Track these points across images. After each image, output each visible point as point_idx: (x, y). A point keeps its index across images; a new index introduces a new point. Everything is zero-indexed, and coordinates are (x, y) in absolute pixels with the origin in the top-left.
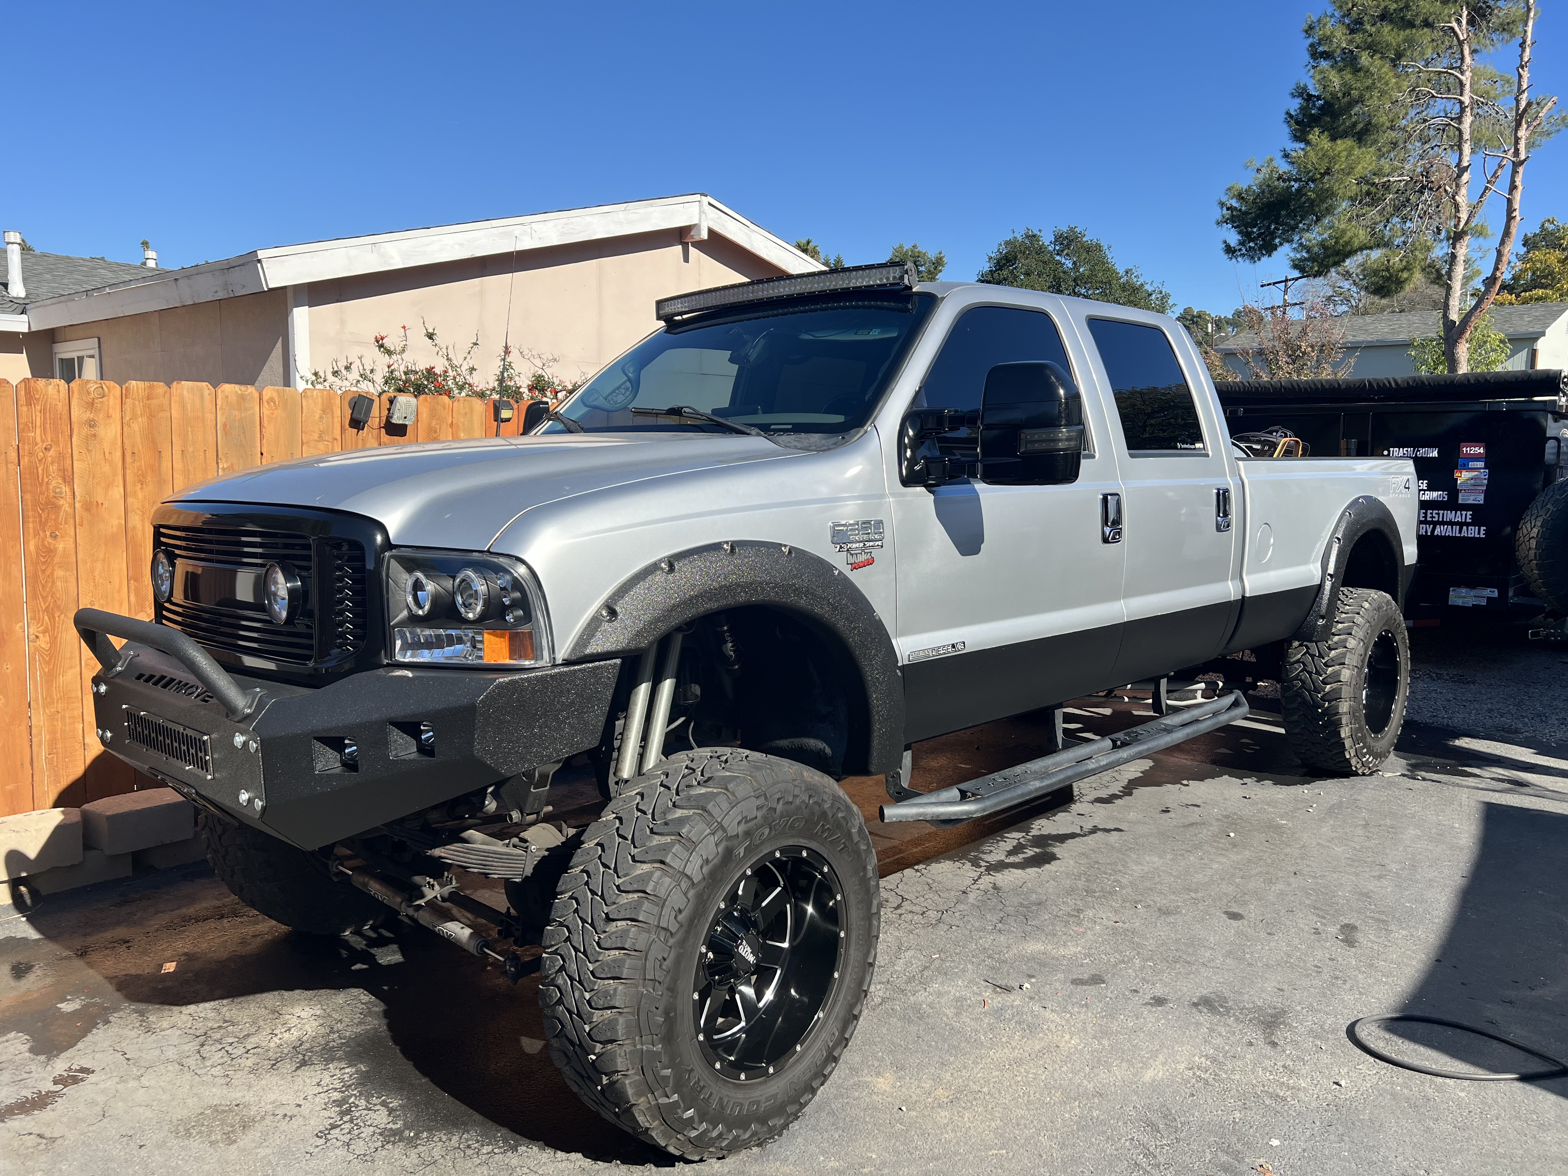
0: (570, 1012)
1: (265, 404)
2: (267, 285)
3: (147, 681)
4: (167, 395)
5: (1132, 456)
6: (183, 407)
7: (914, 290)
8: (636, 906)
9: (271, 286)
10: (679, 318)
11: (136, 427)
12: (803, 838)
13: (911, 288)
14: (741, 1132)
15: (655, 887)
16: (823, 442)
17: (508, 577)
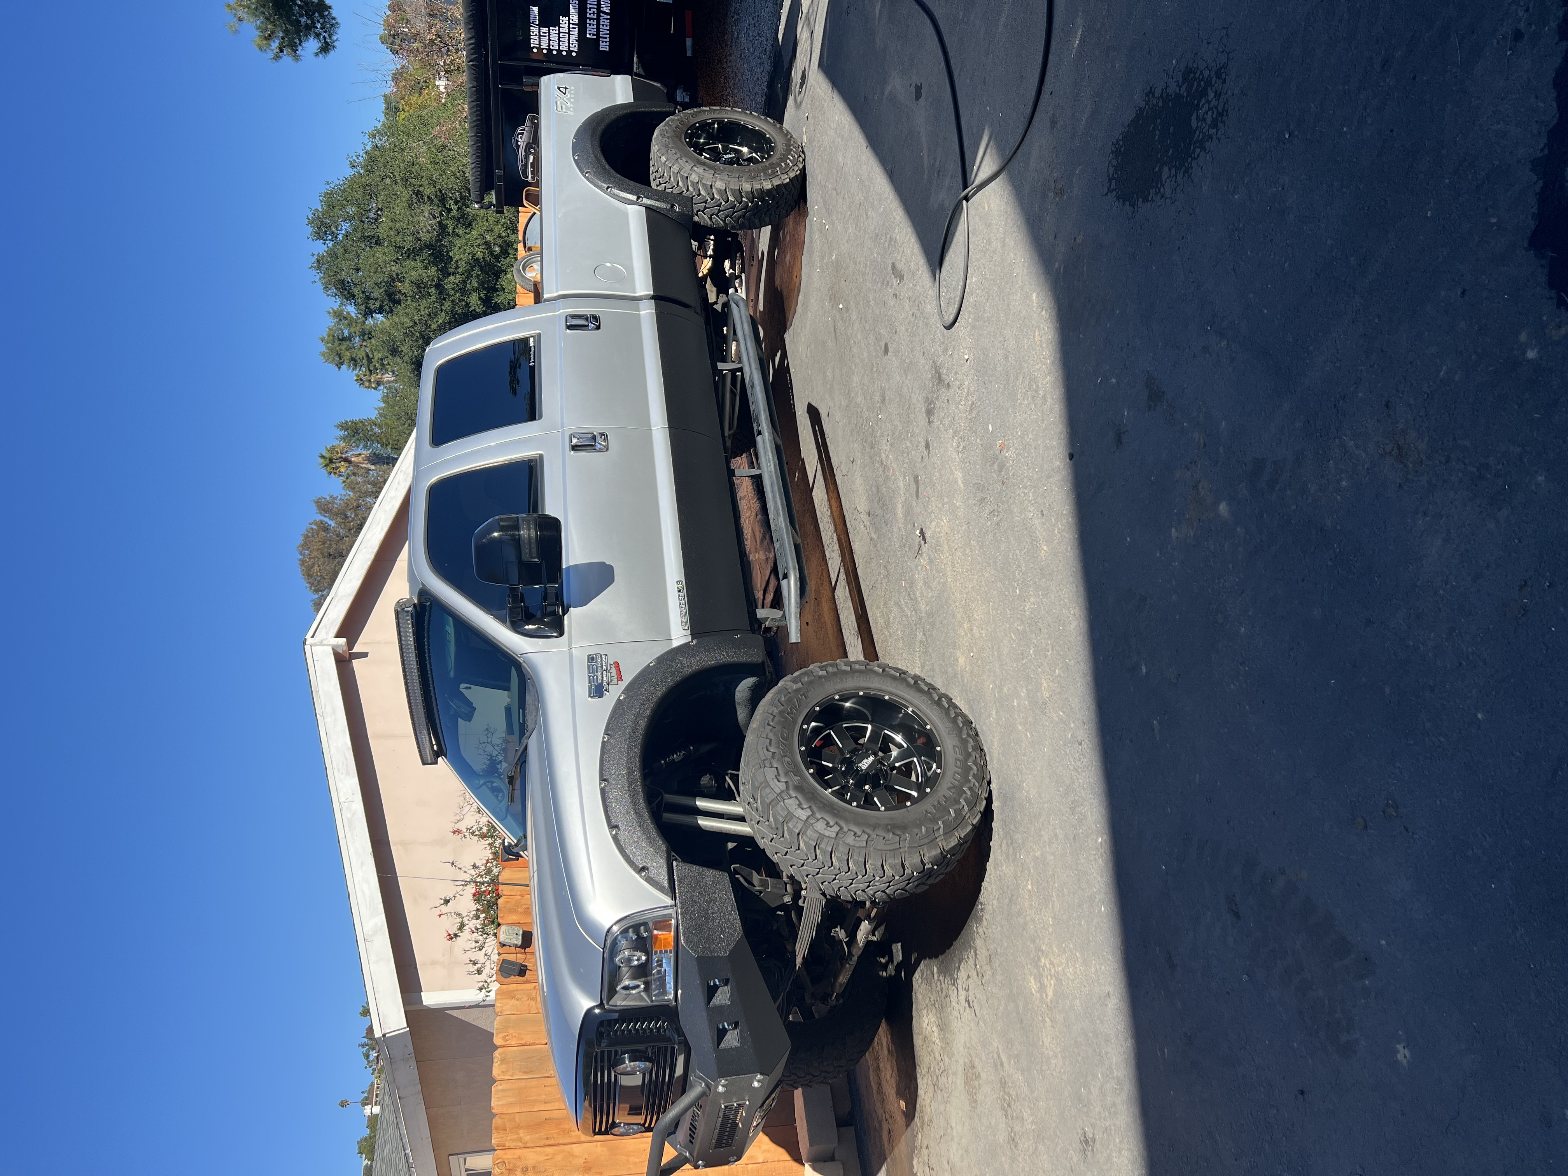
0: (889, 886)
1: (508, 1042)
2: (405, 1028)
3: (693, 1138)
4: (503, 1116)
5: (541, 417)
6: (511, 1104)
7: (416, 602)
8: (823, 852)
9: (405, 1025)
10: (435, 747)
11: (527, 1138)
12: (794, 728)
13: (414, 605)
14: (971, 773)
15: (812, 840)
16: (532, 694)
17: (619, 937)
